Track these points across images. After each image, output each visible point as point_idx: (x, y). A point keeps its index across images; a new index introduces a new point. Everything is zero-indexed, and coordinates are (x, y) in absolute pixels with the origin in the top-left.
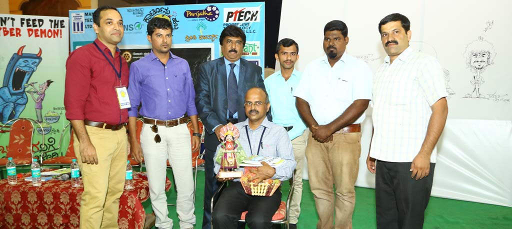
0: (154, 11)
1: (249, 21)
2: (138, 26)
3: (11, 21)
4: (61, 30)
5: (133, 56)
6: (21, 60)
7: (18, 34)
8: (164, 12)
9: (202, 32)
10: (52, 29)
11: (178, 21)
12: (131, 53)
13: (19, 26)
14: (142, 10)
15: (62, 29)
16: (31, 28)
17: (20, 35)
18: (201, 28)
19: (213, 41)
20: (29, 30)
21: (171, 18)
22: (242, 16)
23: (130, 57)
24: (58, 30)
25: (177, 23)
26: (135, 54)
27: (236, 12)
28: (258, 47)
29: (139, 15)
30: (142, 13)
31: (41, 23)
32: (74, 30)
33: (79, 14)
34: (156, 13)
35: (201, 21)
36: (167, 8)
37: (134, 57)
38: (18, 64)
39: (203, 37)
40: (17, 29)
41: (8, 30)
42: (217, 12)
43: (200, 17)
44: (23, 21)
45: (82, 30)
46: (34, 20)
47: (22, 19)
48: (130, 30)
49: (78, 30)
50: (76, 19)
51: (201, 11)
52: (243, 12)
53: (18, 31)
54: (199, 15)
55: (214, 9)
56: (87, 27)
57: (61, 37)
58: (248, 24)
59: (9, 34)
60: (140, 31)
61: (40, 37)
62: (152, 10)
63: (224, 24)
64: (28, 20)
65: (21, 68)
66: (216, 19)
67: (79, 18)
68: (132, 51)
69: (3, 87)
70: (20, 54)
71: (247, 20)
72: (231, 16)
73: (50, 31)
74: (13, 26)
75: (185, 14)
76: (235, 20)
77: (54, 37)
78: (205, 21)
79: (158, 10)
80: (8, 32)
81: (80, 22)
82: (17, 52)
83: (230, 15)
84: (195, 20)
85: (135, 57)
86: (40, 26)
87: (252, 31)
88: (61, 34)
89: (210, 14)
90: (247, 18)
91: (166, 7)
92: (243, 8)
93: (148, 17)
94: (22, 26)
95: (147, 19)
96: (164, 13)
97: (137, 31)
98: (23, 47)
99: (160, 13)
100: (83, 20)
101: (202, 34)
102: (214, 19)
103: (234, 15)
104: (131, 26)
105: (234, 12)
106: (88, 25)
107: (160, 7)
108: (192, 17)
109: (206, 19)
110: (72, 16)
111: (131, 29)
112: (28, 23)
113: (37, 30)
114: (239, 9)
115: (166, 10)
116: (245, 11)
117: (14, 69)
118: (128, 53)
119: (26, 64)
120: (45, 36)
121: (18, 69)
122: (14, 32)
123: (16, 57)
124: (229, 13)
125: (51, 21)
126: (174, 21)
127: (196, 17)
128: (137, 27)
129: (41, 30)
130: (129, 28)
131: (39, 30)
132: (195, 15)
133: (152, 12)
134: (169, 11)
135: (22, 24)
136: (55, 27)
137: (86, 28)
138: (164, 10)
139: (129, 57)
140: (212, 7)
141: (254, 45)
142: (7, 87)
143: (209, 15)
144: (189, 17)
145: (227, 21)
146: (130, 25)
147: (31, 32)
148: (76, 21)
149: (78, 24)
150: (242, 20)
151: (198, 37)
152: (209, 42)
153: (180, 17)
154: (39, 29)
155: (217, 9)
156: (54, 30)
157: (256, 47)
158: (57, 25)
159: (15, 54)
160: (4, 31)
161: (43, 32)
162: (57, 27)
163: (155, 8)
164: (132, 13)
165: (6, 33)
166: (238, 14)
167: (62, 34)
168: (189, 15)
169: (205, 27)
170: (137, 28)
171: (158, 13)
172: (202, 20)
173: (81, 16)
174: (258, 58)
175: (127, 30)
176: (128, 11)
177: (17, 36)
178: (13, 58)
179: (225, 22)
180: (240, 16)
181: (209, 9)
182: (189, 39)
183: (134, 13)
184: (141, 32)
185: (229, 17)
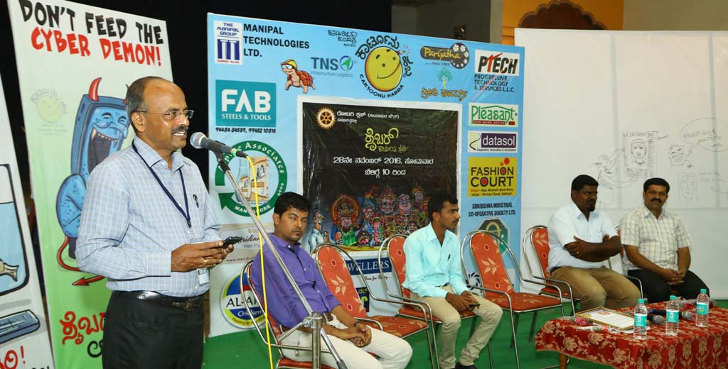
0: (374, 41)
1: (506, 74)
2: (347, 63)
3: (69, 16)
4: (157, 48)
5: (337, 117)
6: (98, 112)
7: (85, 50)
8: (390, 43)
9: (445, 85)
10: (143, 44)
11: (412, 63)
12: (335, 112)
13: (85, 33)
14: (354, 34)
15: (159, 45)
16: (106, 37)
17: (89, 53)
18: (444, 78)
19: (460, 100)
20: (104, 42)
21: (402, 56)
22: (498, 65)
23: (333, 119)
24: (152, 48)
25: (409, 65)
26: (342, 114)
27: (491, 58)
28: (516, 114)
29: (350, 43)
30: (354, 40)
31: (122, 27)
32: (220, 56)
33: (231, 25)
34: (377, 44)
35: (444, 66)
36: (394, 38)
37: (339, 120)
38: (93, 121)
39: (446, 93)
40: (82, 38)
41: (64, 37)
42: (466, 55)
43: (444, 59)
44: (90, 20)
45: (237, 57)
46: (110, 21)
47: (89, 16)
48: (331, 68)
49: (228, 57)
50: (224, 33)
51: (444, 50)
52: (499, 59)
53: (84, 43)
54: (443, 55)
55: (463, 49)
56: (248, 52)
57: (160, 64)
58: (506, 77)
59: (67, 49)
60: (350, 72)
61: (124, 60)
62: (371, 38)
63: (476, 75)
64: (99, 19)
65: (99, 130)
66: (465, 65)
67: (232, 32)
68: (335, 108)
69: (73, 175)
70: (94, 98)
71: (505, 72)
72: (485, 64)
73: (139, 47)
74: (73, 29)
75: (422, 52)
76: (489, 70)
77: (149, 63)
78: (450, 68)
79: (380, 39)
80: (64, 41)
81: (233, 40)
82: (87, 93)
83: (484, 61)
84: (436, 64)
85: (341, 120)
86: (122, 35)
87: (509, 89)
88: (159, 59)
89: (457, 56)
90: (504, 69)
91: (393, 35)
92: (499, 53)
93: (363, 48)
94: (89, 32)
95: (362, 53)
96: (390, 46)
97: (343, 72)
98: (97, 81)
99: (384, 44)
100: (239, 37)
101: (445, 88)
102: (462, 65)
103: (488, 62)
104: (334, 62)
105: (488, 57)
106: (250, 50)
107: (383, 34)
108: (431, 58)
109: (452, 64)
110: (216, 28)
111: (334, 67)
112: (100, 26)
113: (116, 44)
114: (495, 54)
115: (394, 41)
116: (502, 57)
117: (90, 132)
118: (330, 112)
119: (109, 121)
120: (133, 60)
121: (95, 132)
122: (77, 45)
123: (88, 104)
124: (482, 58)
125: (139, 25)
126: (405, 61)
127: (437, 58)
128: (344, 64)
129: (124, 44)
130: (330, 65)
131: (121, 44)
132: (436, 55)
133: (370, 41)
134: (398, 43)
135: (89, 25)
136: (146, 41)
137: (245, 55)
138: (389, 40)
139: (331, 118)
140: (460, 45)
141: (512, 110)
142: (79, 174)
143: (455, 57)
144: (428, 57)
145: (480, 70)
146: (332, 60)
147: (106, 48)
148: (224, 39)
149: (228, 44)
150: (497, 71)
151: (440, 92)
152: (455, 102)
153: (415, 57)
154: (121, 41)
155: (466, 50)
156: (146, 47)
157: (514, 113)
158: (150, 35)
159: (84, 95)
160: (58, 41)
161: (128, 49)
162: (151, 42)
163: (375, 34)
164: (336, 37)
165: (60, 44)
166: (493, 61)
167: (161, 57)
168: (427, 54)
169: (450, 78)
170: (345, 67)
171: (380, 45)
172: (446, 64)
173: (236, 30)
174: (515, 129)
175: (327, 68)
176: (330, 32)
177: (83, 55)
178: (82, 106)
179: (477, 72)
180: (496, 65)
181: (456, 49)
182: (427, 94)
183: (339, 38)
184: (352, 75)
185: (482, 64)
